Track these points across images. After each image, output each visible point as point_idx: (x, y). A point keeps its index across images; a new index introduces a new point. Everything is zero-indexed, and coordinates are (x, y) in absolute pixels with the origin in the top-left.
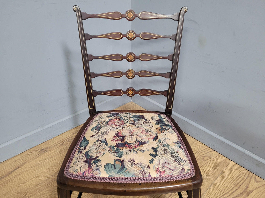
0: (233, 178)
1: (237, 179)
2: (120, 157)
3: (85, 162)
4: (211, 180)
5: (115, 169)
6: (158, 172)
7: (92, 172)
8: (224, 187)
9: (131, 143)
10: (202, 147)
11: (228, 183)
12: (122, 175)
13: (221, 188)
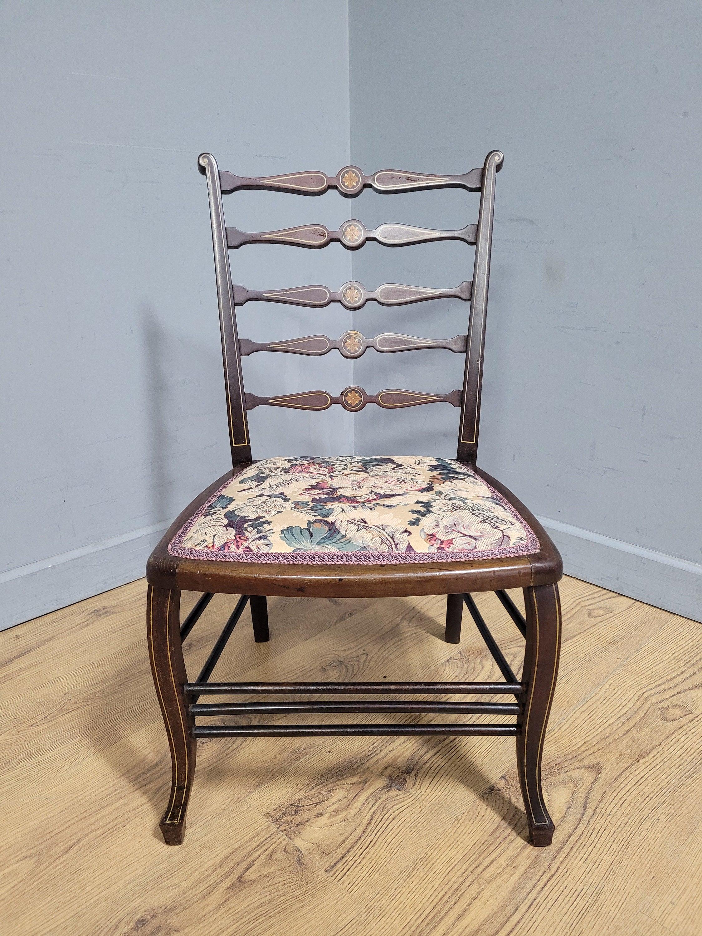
0: (682, 651)
1: (695, 652)
2: (328, 515)
3: (226, 526)
4: (619, 656)
5: (311, 535)
6: (432, 542)
7: (245, 544)
8: (658, 669)
9: (355, 497)
10: (585, 590)
11: (669, 660)
12: (332, 549)
13: (650, 672)
